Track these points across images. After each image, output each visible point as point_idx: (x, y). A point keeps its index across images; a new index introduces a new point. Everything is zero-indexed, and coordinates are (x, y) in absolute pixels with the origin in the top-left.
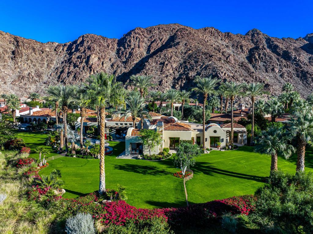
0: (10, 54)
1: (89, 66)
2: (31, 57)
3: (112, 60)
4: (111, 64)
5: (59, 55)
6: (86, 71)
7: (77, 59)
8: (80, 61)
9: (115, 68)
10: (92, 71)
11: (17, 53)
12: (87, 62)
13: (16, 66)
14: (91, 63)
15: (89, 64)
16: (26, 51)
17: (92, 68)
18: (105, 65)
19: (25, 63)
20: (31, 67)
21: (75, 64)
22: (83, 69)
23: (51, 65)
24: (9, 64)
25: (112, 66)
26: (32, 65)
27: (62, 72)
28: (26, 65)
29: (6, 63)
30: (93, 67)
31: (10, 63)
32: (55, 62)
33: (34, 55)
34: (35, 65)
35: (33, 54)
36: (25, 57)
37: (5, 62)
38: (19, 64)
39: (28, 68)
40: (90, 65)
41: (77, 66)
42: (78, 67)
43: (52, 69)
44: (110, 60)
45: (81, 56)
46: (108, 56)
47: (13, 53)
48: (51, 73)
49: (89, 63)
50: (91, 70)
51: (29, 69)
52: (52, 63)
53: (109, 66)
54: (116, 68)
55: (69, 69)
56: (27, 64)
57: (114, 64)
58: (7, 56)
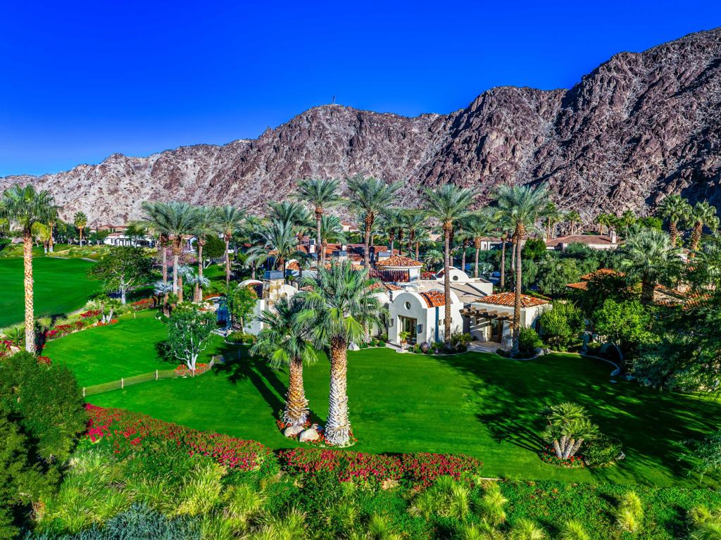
0: (346, 146)
1: (481, 159)
2: (379, 148)
3: (540, 139)
4: (536, 149)
5: (435, 139)
6: (474, 168)
7: (462, 144)
8: (466, 148)
9: (542, 158)
10: (487, 168)
11: (356, 143)
12: (479, 151)
13: (351, 166)
14: (488, 150)
15: (482, 154)
16: (374, 138)
17: (488, 162)
18: (518, 154)
19: (368, 159)
20: (377, 166)
21: (457, 155)
22: (469, 165)
23: (415, 161)
24: (342, 163)
25: (537, 154)
26: (378, 163)
27: (430, 173)
28: (368, 163)
29: (336, 163)
30: (489, 160)
31: (343, 161)
32: (423, 154)
33: (389, 142)
34: (384, 164)
35: (387, 141)
36: (368, 149)
37: (334, 160)
38: (357, 163)
39: (370, 169)
40: (484, 156)
41: (459, 160)
42: (459, 163)
43: (416, 168)
44: (535, 141)
45: (471, 137)
46: (532, 133)
47: (351, 143)
48: (411, 176)
49: (483, 151)
50: (484, 167)
51: (372, 170)
52: (418, 156)
53: (531, 154)
54: (544, 158)
55: (443, 167)
56: (371, 161)
57: (542, 150)
58: (340, 149)
